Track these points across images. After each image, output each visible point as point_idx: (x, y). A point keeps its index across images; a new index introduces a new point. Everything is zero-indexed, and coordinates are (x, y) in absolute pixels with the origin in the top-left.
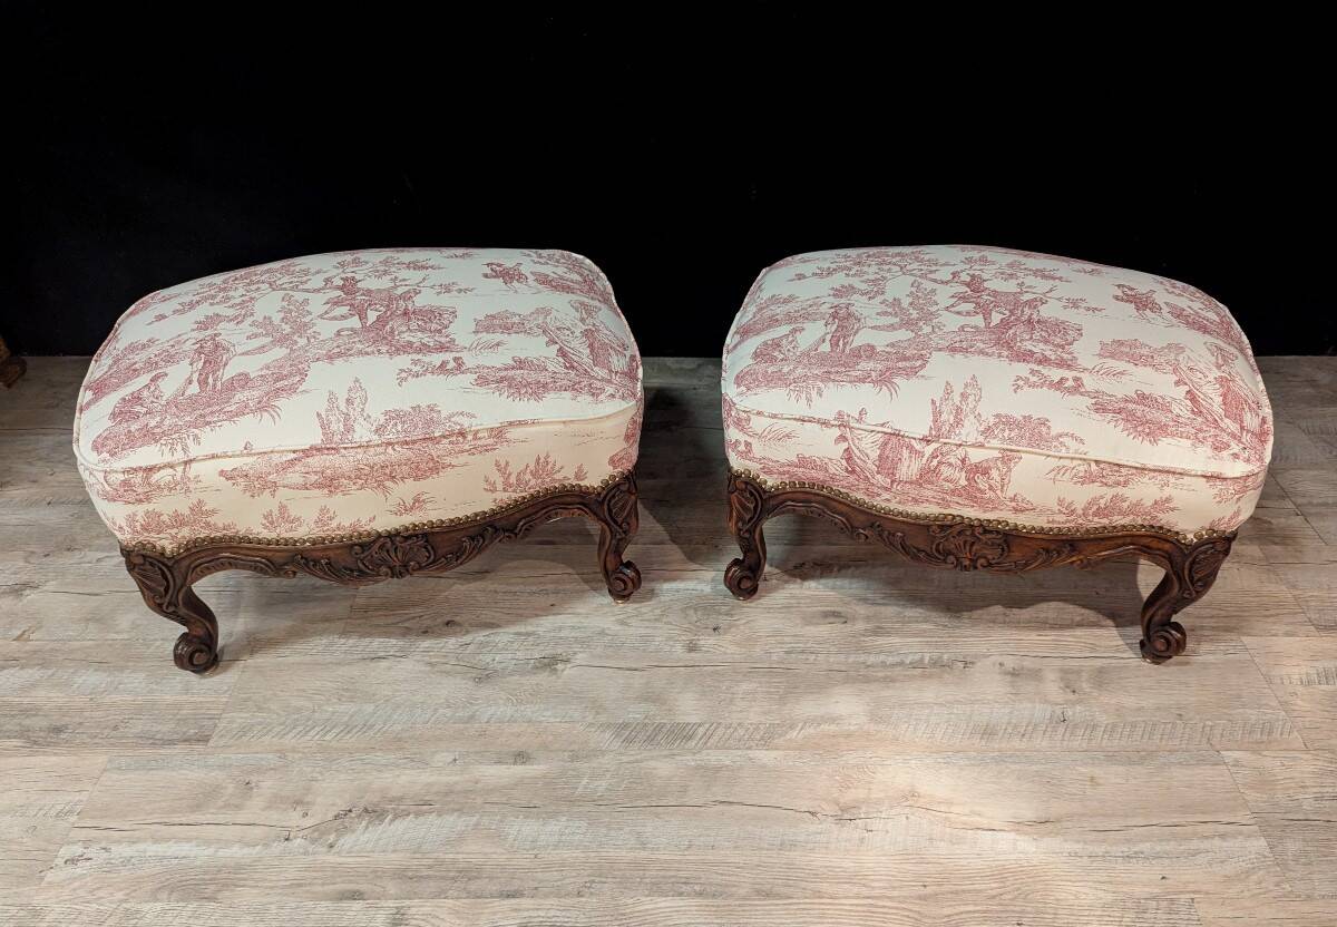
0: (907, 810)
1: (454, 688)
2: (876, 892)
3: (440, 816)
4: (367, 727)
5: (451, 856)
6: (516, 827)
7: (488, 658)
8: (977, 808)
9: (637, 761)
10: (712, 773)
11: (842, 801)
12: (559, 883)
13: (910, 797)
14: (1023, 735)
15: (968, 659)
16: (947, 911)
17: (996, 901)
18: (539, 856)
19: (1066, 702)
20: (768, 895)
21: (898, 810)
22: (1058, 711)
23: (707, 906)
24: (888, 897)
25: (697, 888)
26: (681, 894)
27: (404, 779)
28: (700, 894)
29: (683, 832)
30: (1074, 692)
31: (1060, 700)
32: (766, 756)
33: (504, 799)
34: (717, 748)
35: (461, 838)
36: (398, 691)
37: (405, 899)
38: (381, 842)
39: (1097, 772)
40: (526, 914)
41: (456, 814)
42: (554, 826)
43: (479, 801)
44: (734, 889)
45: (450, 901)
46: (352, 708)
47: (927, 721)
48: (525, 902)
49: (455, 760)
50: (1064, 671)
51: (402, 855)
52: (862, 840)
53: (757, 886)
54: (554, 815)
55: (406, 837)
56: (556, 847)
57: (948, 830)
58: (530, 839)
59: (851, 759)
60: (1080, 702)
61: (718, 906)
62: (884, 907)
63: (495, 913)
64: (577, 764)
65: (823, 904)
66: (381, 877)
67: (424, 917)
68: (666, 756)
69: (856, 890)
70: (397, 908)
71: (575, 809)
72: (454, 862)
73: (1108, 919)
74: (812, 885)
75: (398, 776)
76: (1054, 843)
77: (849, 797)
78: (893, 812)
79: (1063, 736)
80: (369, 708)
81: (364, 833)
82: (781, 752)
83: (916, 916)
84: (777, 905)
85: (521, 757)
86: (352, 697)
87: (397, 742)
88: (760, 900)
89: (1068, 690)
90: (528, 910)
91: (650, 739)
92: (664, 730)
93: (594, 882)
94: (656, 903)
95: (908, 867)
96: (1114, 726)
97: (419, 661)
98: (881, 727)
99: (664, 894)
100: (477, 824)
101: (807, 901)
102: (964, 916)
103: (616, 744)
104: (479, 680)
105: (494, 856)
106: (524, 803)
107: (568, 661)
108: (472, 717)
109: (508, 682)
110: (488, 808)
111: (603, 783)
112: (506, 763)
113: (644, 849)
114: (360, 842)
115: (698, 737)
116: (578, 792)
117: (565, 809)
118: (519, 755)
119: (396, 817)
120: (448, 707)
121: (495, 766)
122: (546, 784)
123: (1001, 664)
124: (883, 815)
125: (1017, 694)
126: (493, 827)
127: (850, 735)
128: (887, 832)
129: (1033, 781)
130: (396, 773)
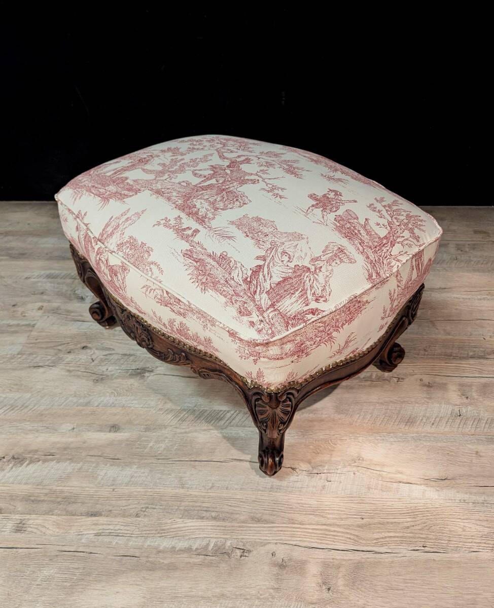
0: (355, 469)
1: (81, 385)
2: (329, 522)
3: (59, 462)
4: (24, 406)
5: (61, 488)
6: (104, 471)
7: (104, 369)
8: (400, 469)
9: (186, 432)
10: (231, 441)
11: (313, 461)
12: (125, 508)
13: (357, 460)
14: (433, 424)
15: (401, 376)
16: (376, 536)
17: (409, 531)
18: (116, 490)
19: (462, 404)
20: (259, 520)
21: (349, 468)
22: (456, 409)
23: (218, 526)
24: (338, 525)
25: (213, 514)
26: (202, 518)
27: (41, 439)
28: (215, 518)
29: (209, 478)
30: (467, 398)
31: (458, 403)
33: (100, 454)
34: (237, 426)
35: (68, 477)
36: (47, 386)
37: (27, 514)
38: (19, 478)
39: (481, 448)
40: (100, 527)
41: (68, 462)
42: (128, 471)
43: (84, 454)
44: (238, 516)
45: (55, 517)
46: (17, 395)
47: (372, 413)
48: (101, 520)
49: (74, 428)
50: (462, 385)
51: (29, 486)
52: (324, 487)
53: (252, 514)
54: (129, 464)
55: (35, 475)
56: (127, 484)
57: (380, 482)
58: (112, 479)
59: (320, 435)
60: (471, 404)
61: (225, 527)
62: (334, 531)
63: (82, 526)
64: (148, 433)
65: (294, 528)
66: (14, 500)
67: (36, 527)
68: (205, 430)
69: (317, 519)
70: (21, 519)
71: (143, 461)
72: (62, 492)
73: (484, 545)
74: (289, 515)
75: (37, 437)
76: (451, 493)
77: (317, 459)
78: (345, 469)
79: (459, 425)
80: (28, 395)
81: (9, 472)
83: (356, 538)
84: (264, 527)
85: (115, 428)
86: (18, 389)
87: (40, 417)
88: (252, 523)
89: (463, 397)
90: (103, 525)
91: (196, 420)
92: (206, 414)
93: (147, 508)
94: (185, 523)
95: (353, 505)
97: (62, 369)
99: (190, 517)
100: (80, 468)
101: (284, 525)
102: (388, 539)
103: (174, 422)
104: (96, 381)
105: (87, 489)
106: (112, 456)
107: (152, 371)
108: (89, 402)
109: (114, 383)
110: (89, 459)
111: (163, 446)
112: (105, 431)
113: (183, 488)
114: (6, 477)
115: (226, 419)
116: (147, 450)
117: (136, 461)
118: (113, 427)
119: (31, 462)
120: (75, 396)
121: (98, 433)
122: (127, 445)
123: (421, 380)
124: (339, 472)
125: (430, 398)
126: (90, 471)
127: (322, 420)
128: (340, 482)
129: (438, 453)
130: (36, 435)
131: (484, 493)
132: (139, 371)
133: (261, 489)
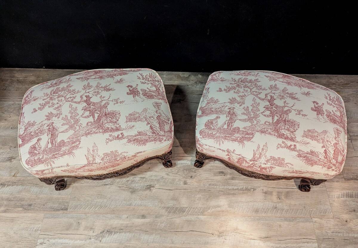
0: (235, 234)
1: (126, 194)
4: (105, 206)
6: (143, 237)
7: (134, 185)
8: (251, 233)
9: (171, 218)
10: (189, 222)
11: (220, 231)
13: (236, 230)
14: (265, 212)
15: (255, 188)
21: (233, 233)
22: (275, 205)
27: (116, 222)
29: (182, 239)
30: (280, 199)
31: (276, 202)
32: (202, 217)
33: (140, 229)
34: (191, 215)
36: (112, 195)
39: (282, 223)
41: (129, 233)
43: (134, 229)
47: (242, 208)
49: (128, 217)
50: (278, 192)
51: (117, 244)
52: (224, 242)
54: (152, 234)
56: (152, 243)
57: (244, 239)
58: (146, 240)
59: (223, 218)
60: (281, 202)
64: (157, 219)
68: (178, 217)
77: (221, 230)
79: (275, 212)
80: (105, 200)
82: (206, 216)
85: (143, 217)
86: (101, 197)
87: (113, 212)
89: (278, 198)
91: (174, 212)
92: (178, 209)
96: (288, 210)
97: (116, 186)
98: (231, 209)
100: (134, 236)
103: (166, 213)
104: (132, 192)
106: (145, 230)
107: (154, 187)
108: (131, 204)
109: (139, 193)
110: (136, 231)
111: (163, 225)
112: (140, 218)
113: (173, 244)
114: (107, 240)
115: (186, 211)
116: (157, 227)
117: (154, 232)
118: (143, 216)
119: (115, 233)
120: (125, 201)
121: (137, 219)
122: (150, 225)
123: (263, 190)
124: (229, 235)
125: (265, 199)
126: (138, 237)
127: (223, 211)
128: (230, 240)
129: (266, 226)
130: (114, 221)
131: (280, 243)
132: (148, 186)
133: (202, 243)
